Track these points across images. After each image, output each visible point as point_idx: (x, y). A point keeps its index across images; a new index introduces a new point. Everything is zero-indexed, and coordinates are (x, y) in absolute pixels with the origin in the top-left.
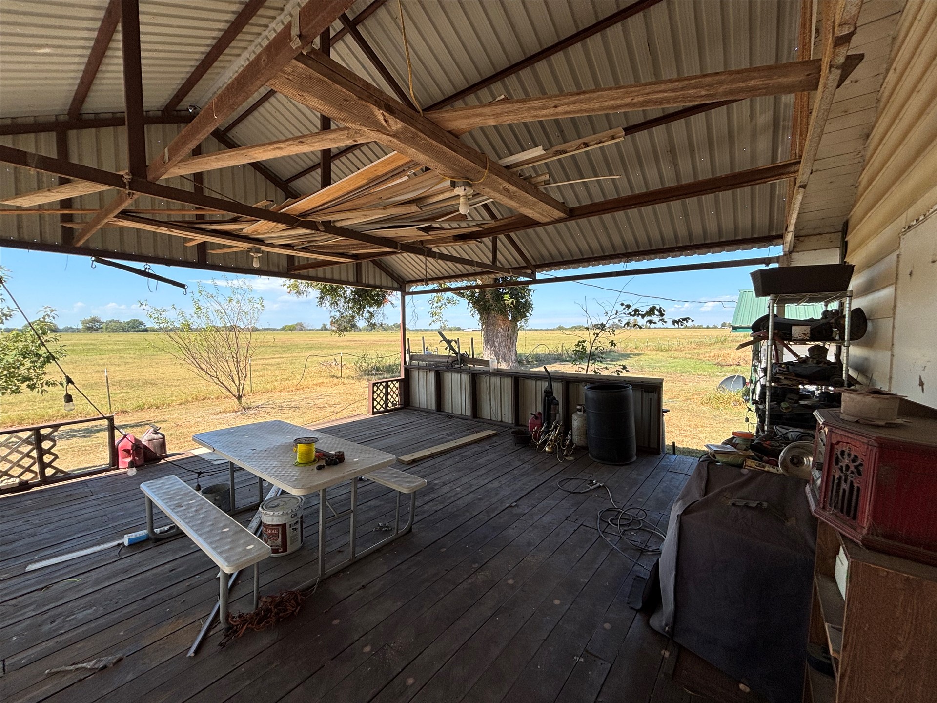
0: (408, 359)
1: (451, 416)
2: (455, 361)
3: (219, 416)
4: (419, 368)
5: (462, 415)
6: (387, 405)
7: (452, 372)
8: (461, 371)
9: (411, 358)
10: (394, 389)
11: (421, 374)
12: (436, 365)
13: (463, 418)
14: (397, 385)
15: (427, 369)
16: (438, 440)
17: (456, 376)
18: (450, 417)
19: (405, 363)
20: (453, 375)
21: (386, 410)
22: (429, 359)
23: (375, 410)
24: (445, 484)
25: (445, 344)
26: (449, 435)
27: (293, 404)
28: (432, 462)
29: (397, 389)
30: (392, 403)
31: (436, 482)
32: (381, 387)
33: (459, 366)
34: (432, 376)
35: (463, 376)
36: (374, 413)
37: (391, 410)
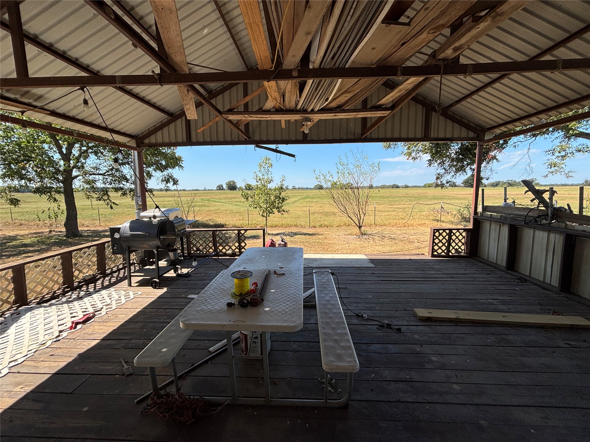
0: (480, 209)
1: (526, 281)
2: (543, 215)
3: (347, 236)
4: (491, 219)
5: (544, 282)
6: (449, 251)
7: (535, 228)
8: (549, 229)
9: (485, 208)
10: (460, 237)
11: (493, 226)
12: (513, 219)
13: (543, 286)
14: (464, 234)
15: (500, 221)
16: (483, 304)
17: (541, 235)
18: (523, 280)
19: (476, 212)
20: (537, 232)
21: (447, 256)
22: (506, 212)
23: (435, 253)
24: (443, 367)
25: (531, 195)
26: (504, 303)
27: (392, 236)
28: (450, 329)
29: (464, 237)
30: (456, 250)
31: (434, 359)
32: (444, 234)
33: (548, 222)
34: (505, 230)
35: (552, 235)
36: (433, 256)
37: (453, 257)
